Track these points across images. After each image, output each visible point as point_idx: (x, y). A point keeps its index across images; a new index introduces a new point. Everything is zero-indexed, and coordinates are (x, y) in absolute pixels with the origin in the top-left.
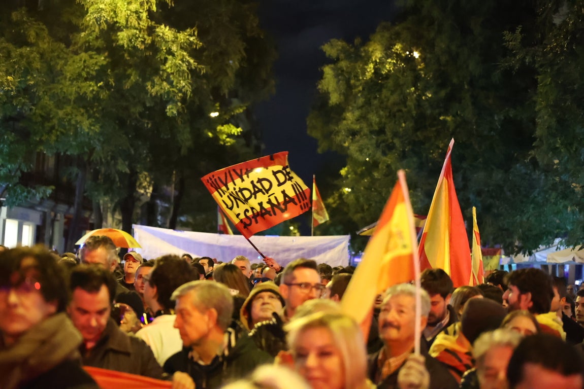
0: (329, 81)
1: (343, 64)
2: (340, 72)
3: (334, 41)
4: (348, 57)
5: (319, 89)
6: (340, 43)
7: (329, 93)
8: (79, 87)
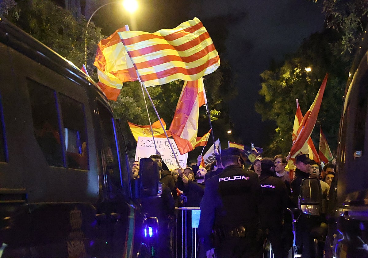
0: (264, 90)
1: (271, 82)
2: (270, 86)
3: (266, 71)
4: (273, 79)
5: (260, 94)
6: (269, 72)
7: (265, 96)
8: (150, 103)
